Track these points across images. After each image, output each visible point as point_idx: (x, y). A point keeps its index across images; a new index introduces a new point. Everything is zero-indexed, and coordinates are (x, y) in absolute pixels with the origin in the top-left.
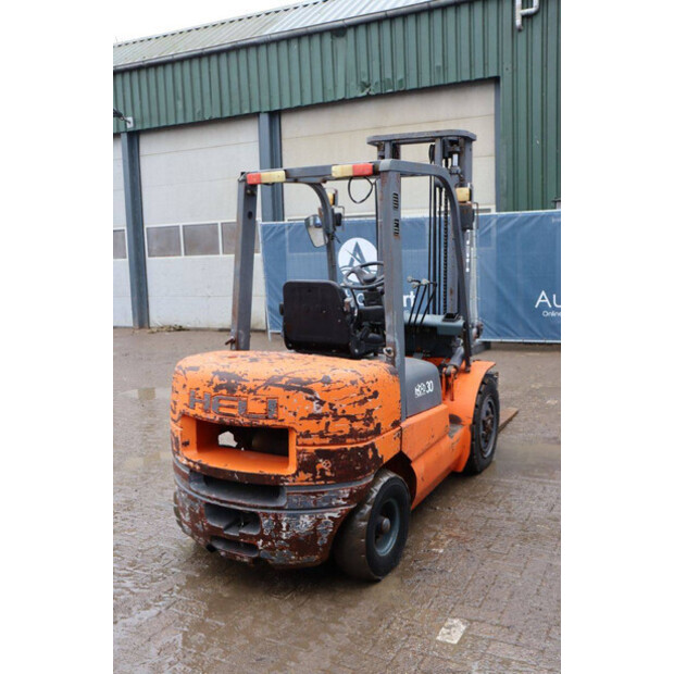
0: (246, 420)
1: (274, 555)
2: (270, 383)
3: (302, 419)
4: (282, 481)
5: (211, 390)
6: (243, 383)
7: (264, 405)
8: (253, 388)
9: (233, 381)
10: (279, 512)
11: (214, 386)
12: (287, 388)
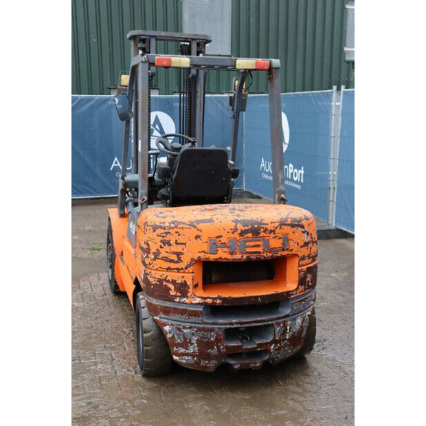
0: (269, 254)
1: (279, 353)
2: (282, 224)
3: (301, 247)
4: (290, 295)
5: (236, 235)
6: (264, 226)
7: (281, 241)
8: (273, 229)
9: (256, 226)
10: (286, 319)
11: (239, 231)
12: (293, 226)
